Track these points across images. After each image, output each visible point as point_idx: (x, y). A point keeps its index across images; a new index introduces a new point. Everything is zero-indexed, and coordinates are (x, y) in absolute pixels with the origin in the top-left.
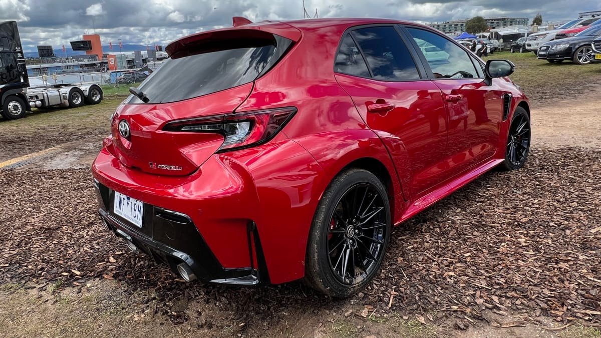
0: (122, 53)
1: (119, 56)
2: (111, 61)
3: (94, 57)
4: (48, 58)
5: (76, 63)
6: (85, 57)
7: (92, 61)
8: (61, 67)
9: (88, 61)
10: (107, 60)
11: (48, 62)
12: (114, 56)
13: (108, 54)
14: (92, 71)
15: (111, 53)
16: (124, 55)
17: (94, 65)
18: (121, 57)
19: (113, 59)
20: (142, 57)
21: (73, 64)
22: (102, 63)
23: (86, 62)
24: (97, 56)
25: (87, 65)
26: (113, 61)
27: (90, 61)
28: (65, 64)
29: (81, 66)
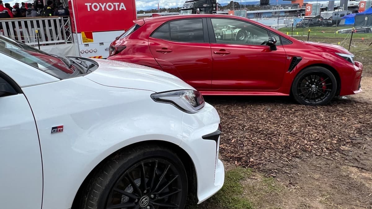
0: (318, 2)
1: (315, 5)
2: (308, 9)
3: (296, 6)
4: (265, 6)
5: (283, 10)
6: (289, 5)
7: (294, 8)
8: (272, 12)
9: (291, 8)
10: (305, 7)
11: (265, 9)
12: (311, 5)
13: (307, 3)
14: (292, 16)
15: (309, 3)
16: (320, 4)
17: (295, 11)
18: (316, 6)
19: (310, 7)
20: (335, 6)
21: (280, 10)
22: (301, 11)
23: (290, 9)
24: (299, 4)
25: (290, 12)
26: (309, 9)
27: (293, 8)
28: (275, 11)
29: (285, 12)
